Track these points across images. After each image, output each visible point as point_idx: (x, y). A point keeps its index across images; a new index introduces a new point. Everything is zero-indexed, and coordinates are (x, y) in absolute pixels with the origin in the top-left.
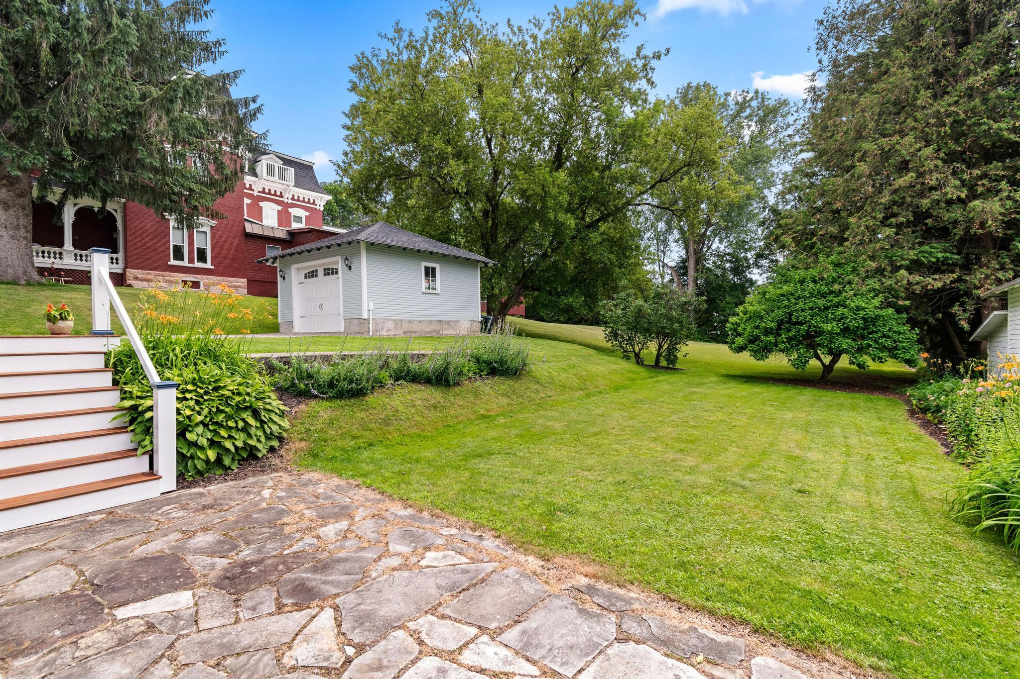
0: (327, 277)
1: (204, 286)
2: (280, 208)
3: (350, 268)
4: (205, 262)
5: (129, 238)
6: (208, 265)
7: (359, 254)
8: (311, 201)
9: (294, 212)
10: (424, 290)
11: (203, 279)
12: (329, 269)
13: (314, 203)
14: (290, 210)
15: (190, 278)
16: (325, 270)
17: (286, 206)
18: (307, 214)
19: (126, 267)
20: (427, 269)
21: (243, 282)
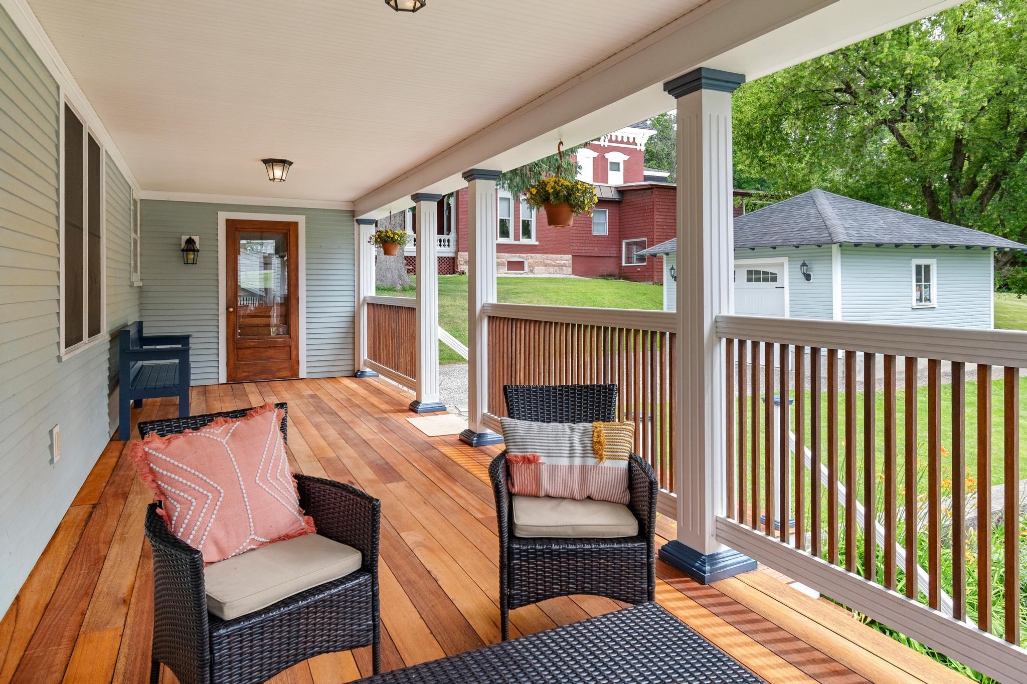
0: (754, 284)
1: (529, 267)
2: (595, 154)
3: (808, 277)
4: (529, 237)
5: (461, 216)
6: (533, 241)
7: (830, 257)
8: (631, 140)
9: (613, 157)
10: (914, 304)
11: (528, 259)
12: (758, 272)
13: (634, 143)
14: (607, 155)
15: (515, 258)
16: (750, 272)
17: (603, 150)
18: (626, 158)
19: (457, 251)
20: (918, 267)
21: (567, 259)
